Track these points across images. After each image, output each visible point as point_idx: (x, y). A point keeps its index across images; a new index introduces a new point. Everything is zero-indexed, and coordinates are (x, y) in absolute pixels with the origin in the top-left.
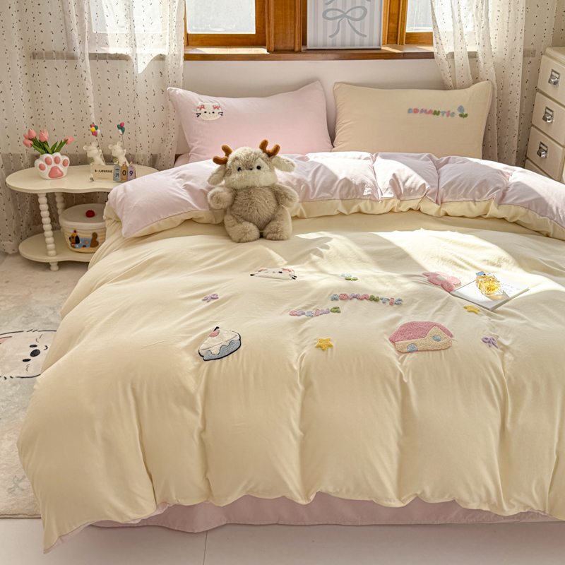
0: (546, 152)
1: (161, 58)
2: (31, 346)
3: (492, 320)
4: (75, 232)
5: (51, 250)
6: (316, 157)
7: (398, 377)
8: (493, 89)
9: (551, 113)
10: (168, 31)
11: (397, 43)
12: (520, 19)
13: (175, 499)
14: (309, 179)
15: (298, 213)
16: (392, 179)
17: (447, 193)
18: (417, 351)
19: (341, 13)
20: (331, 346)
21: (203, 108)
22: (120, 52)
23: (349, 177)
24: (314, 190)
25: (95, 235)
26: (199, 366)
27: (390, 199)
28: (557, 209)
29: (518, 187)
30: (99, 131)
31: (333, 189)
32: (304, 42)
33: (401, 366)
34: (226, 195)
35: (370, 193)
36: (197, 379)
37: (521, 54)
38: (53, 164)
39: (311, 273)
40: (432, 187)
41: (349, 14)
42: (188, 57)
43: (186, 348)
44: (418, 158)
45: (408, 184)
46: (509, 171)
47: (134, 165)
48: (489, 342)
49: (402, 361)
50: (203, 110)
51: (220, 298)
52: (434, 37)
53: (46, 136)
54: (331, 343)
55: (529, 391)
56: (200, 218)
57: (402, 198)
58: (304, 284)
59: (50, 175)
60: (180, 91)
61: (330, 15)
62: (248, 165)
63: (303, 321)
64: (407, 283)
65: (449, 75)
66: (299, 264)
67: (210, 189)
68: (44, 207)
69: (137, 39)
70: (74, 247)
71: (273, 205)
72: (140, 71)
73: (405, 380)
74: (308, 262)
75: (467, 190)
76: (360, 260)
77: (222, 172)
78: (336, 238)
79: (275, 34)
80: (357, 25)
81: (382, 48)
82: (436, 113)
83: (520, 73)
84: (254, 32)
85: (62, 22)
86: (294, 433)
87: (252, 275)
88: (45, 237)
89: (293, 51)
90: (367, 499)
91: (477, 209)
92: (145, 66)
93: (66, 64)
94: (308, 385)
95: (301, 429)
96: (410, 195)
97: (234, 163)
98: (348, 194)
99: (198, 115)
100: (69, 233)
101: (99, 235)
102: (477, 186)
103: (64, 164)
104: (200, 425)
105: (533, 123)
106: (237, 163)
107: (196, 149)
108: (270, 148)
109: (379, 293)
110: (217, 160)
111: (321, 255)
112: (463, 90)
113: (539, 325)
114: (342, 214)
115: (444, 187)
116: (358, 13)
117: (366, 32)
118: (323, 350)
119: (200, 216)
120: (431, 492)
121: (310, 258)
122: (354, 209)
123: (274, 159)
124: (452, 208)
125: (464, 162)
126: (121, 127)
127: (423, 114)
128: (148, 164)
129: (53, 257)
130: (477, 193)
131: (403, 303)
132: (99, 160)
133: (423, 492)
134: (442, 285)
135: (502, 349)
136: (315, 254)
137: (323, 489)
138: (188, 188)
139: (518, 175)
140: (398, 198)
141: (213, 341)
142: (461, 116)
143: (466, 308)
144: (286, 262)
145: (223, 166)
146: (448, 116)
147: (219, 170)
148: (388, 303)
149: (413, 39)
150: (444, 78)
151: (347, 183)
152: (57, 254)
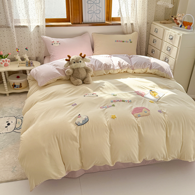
0: (154, 52)
1: (38, 26)
2: (7, 122)
3: (158, 104)
4: (14, 83)
5: (6, 90)
6: (94, 57)
7: (137, 125)
8: (138, 34)
9: (156, 41)
10: (40, 18)
11: (109, 21)
12: (145, 13)
13: (72, 169)
14: (94, 64)
15: (92, 75)
16: (118, 63)
17: (135, 66)
18: (141, 116)
19: (93, 12)
20: (116, 117)
21: (54, 42)
22: (24, 25)
23: (106, 63)
24: (96, 67)
25: (21, 84)
26: (77, 128)
27: (119, 69)
28: (166, 69)
29: (155, 64)
30: (19, 50)
31: (102, 67)
32: (83, 21)
33: (137, 121)
34: (71, 71)
35: (113, 67)
36: (77, 132)
37: (146, 23)
38: (5, 62)
39: (101, 94)
40: (130, 65)
41: (95, 12)
42: (47, 26)
43: (71, 122)
44: (124, 56)
45: (123, 64)
46: (150, 59)
47: (32, 61)
48: (160, 111)
49: (137, 120)
50: (54, 43)
51: (77, 104)
52: (121, 19)
53: (2, 53)
54: (116, 116)
55: (173, 125)
56: (62, 78)
57: (122, 69)
58: (101, 98)
59: (4, 66)
60: (45, 37)
61: (90, 12)
62: (77, 61)
63: (104, 110)
64: (131, 95)
65: (126, 30)
66: (97, 91)
67: (66, 69)
68: (3, 76)
69: (30, 21)
70: (14, 88)
71: (85, 73)
72: (32, 31)
73: (139, 126)
74: (99, 90)
75: (140, 65)
76: (115, 89)
77: (68, 64)
78: (106, 82)
79: (74, 18)
80: (98, 15)
81: (106, 22)
82: (123, 42)
83: (146, 29)
84: (66, 18)
85: (4, 16)
86: (108, 145)
87: (84, 96)
88: (4, 86)
89: (79, 23)
90: (130, 162)
91: (144, 71)
92: (33, 29)
93: (7, 29)
94: (111, 130)
95: (110, 144)
96: (124, 67)
97: (73, 61)
98: (106, 68)
99: (52, 44)
100: (12, 84)
101: (22, 84)
102: (143, 64)
103: (9, 62)
104: (79, 146)
105: (149, 43)
106: (74, 61)
107: (53, 55)
108: (83, 55)
109: (124, 99)
110: (66, 60)
111: (103, 88)
112: (130, 34)
113: (172, 105)
114: (105, 74)
115: (134, 65)
116: (98, 12)
117: (101, 18)
118: (114, 119)
119: (63, 78)
120: (148, 157)
121: (100, 89)
122: (108, 73)
123: (84, 59)
124: (137, 71)
125: (137, 57)
126: (26, 49)
127: (120, 42)
128: (35, 60)
129: (7, 92)
130: (143, 66)
131: (132, 101)
132: (20, 60)
133: (146, 158)
134: (141, 95)
135: (163, 113)
136: (101, 88)
137: (118, 161)
138: (57, 69)
139: (153, 60)
140: (121, 69)
141: (80, 119)
142: (130, 42)
143: (150, 101)
144: (93, 91)
145: (69, 62)
146: (127, 42)
147: (67, 63)
148: (127, 102)
149: (114, 19)
150: (124, 31)
151: (106, 65)
152: (8, 91)
